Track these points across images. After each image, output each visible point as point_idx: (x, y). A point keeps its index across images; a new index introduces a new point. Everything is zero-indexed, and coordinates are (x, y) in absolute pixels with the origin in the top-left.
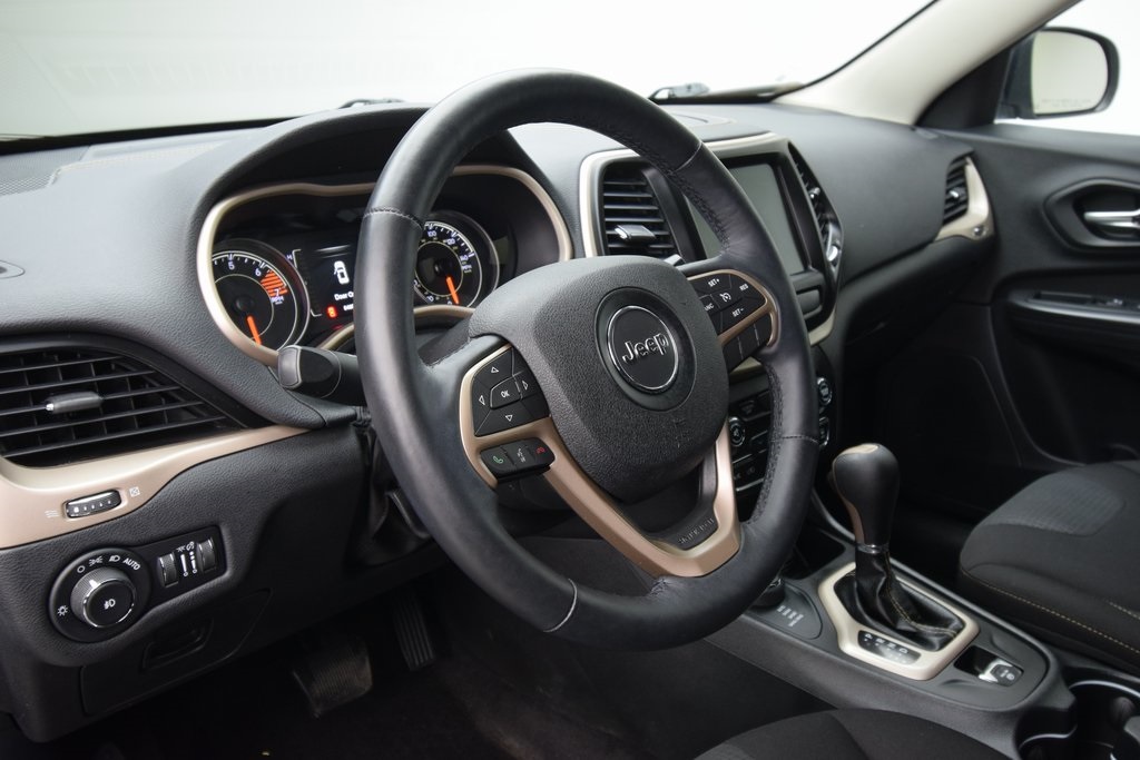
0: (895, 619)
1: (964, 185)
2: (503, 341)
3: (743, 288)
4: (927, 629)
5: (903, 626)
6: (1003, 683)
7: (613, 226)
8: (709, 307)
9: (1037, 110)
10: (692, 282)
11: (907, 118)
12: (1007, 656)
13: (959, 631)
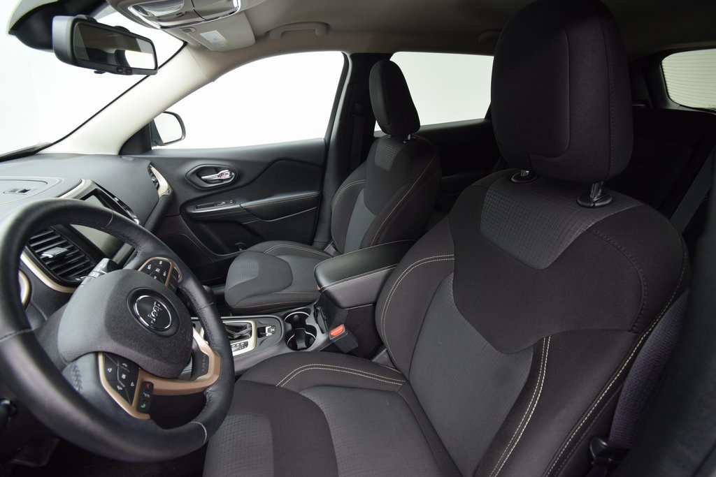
0: (232, 336)
1: (153, 175)
2: (97, 353)
3: (161, 263)
4: (243, 332)
5: (236, 337)
6: (273, 333)
7: (40, 253)
8: (155, 278)
9: (164, 142)
10: (142, 271)
11: (115, 152)
12: (268, 325)
13: (251, 326)
